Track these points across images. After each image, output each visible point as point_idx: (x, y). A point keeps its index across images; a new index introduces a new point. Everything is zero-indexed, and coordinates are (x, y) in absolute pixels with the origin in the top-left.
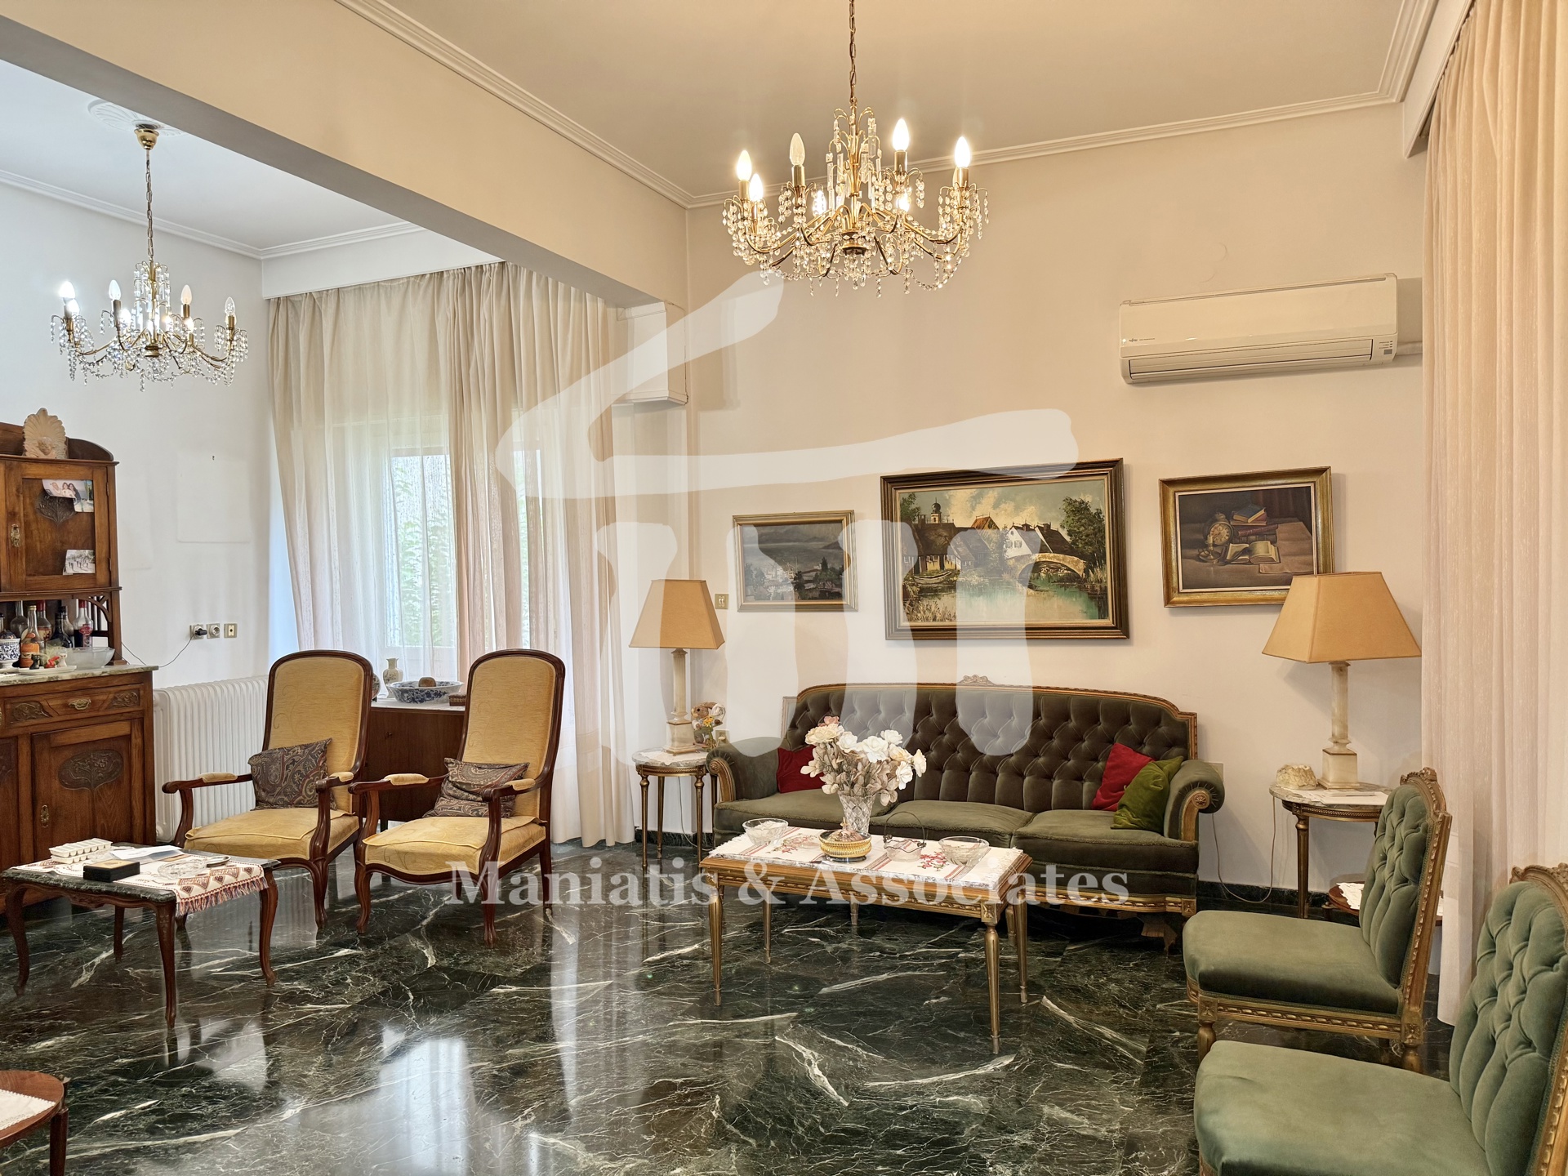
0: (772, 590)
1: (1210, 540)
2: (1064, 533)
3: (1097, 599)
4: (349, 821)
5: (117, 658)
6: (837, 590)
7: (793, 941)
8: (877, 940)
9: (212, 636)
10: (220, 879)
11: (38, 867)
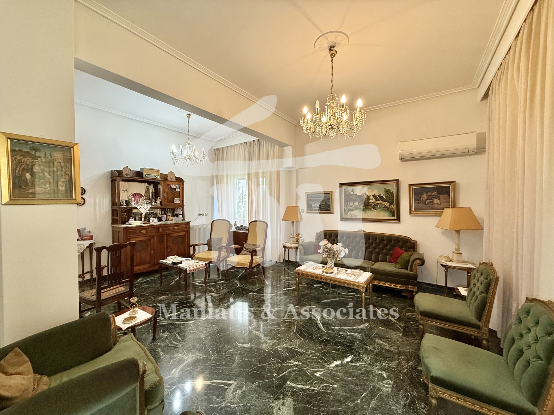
0: (314, 209)
1: (422, 199)
2: (384, 197)
3: (392, 213)
4: (225, 254)
5: (184, 219)
6: (329, 209)
7: (316, 288)
8: (336, 290)
9: (203, 215)
10: (196, 266)
11: (164, 261)
